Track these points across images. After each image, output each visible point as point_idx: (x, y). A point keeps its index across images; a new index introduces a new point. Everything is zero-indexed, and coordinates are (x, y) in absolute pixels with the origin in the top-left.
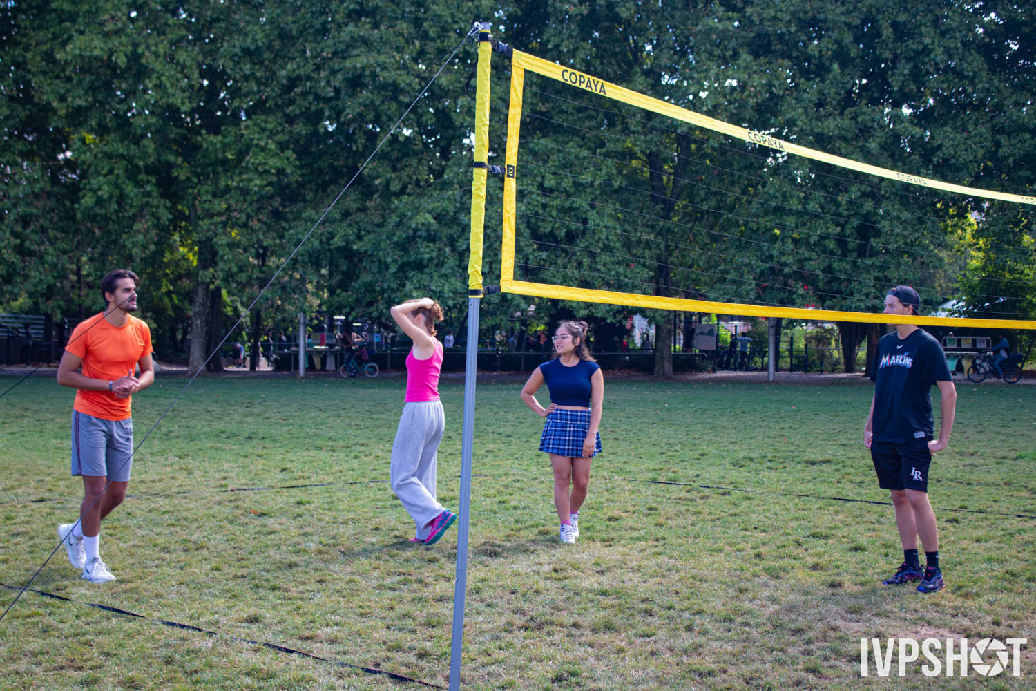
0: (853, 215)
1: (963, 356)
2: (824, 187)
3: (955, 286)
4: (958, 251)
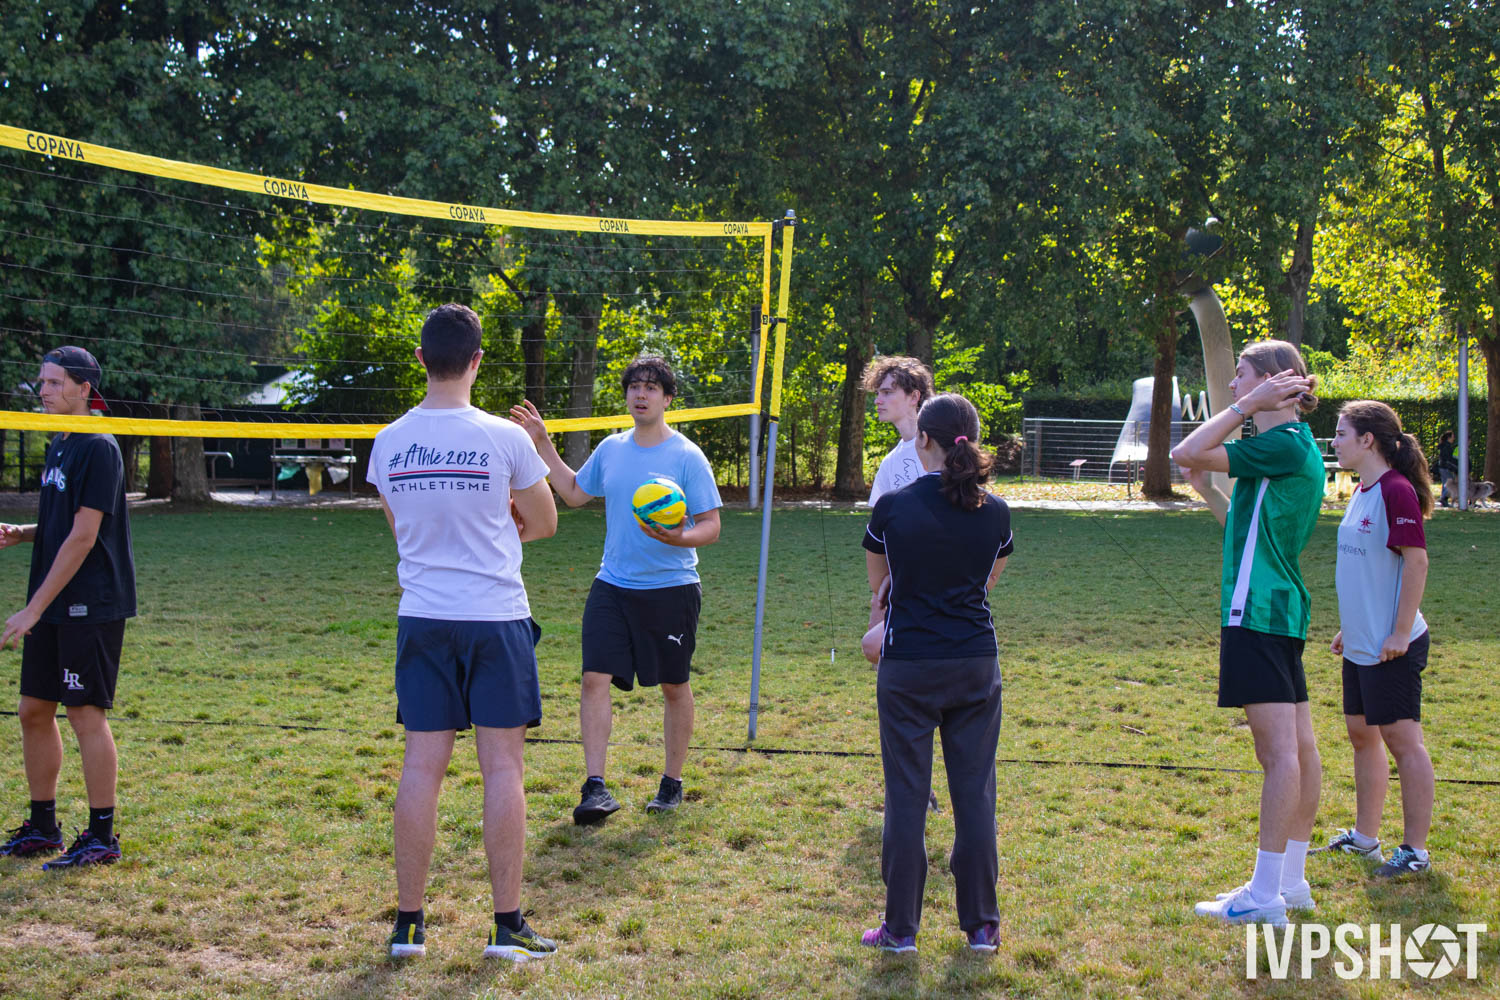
1: (308, 464)
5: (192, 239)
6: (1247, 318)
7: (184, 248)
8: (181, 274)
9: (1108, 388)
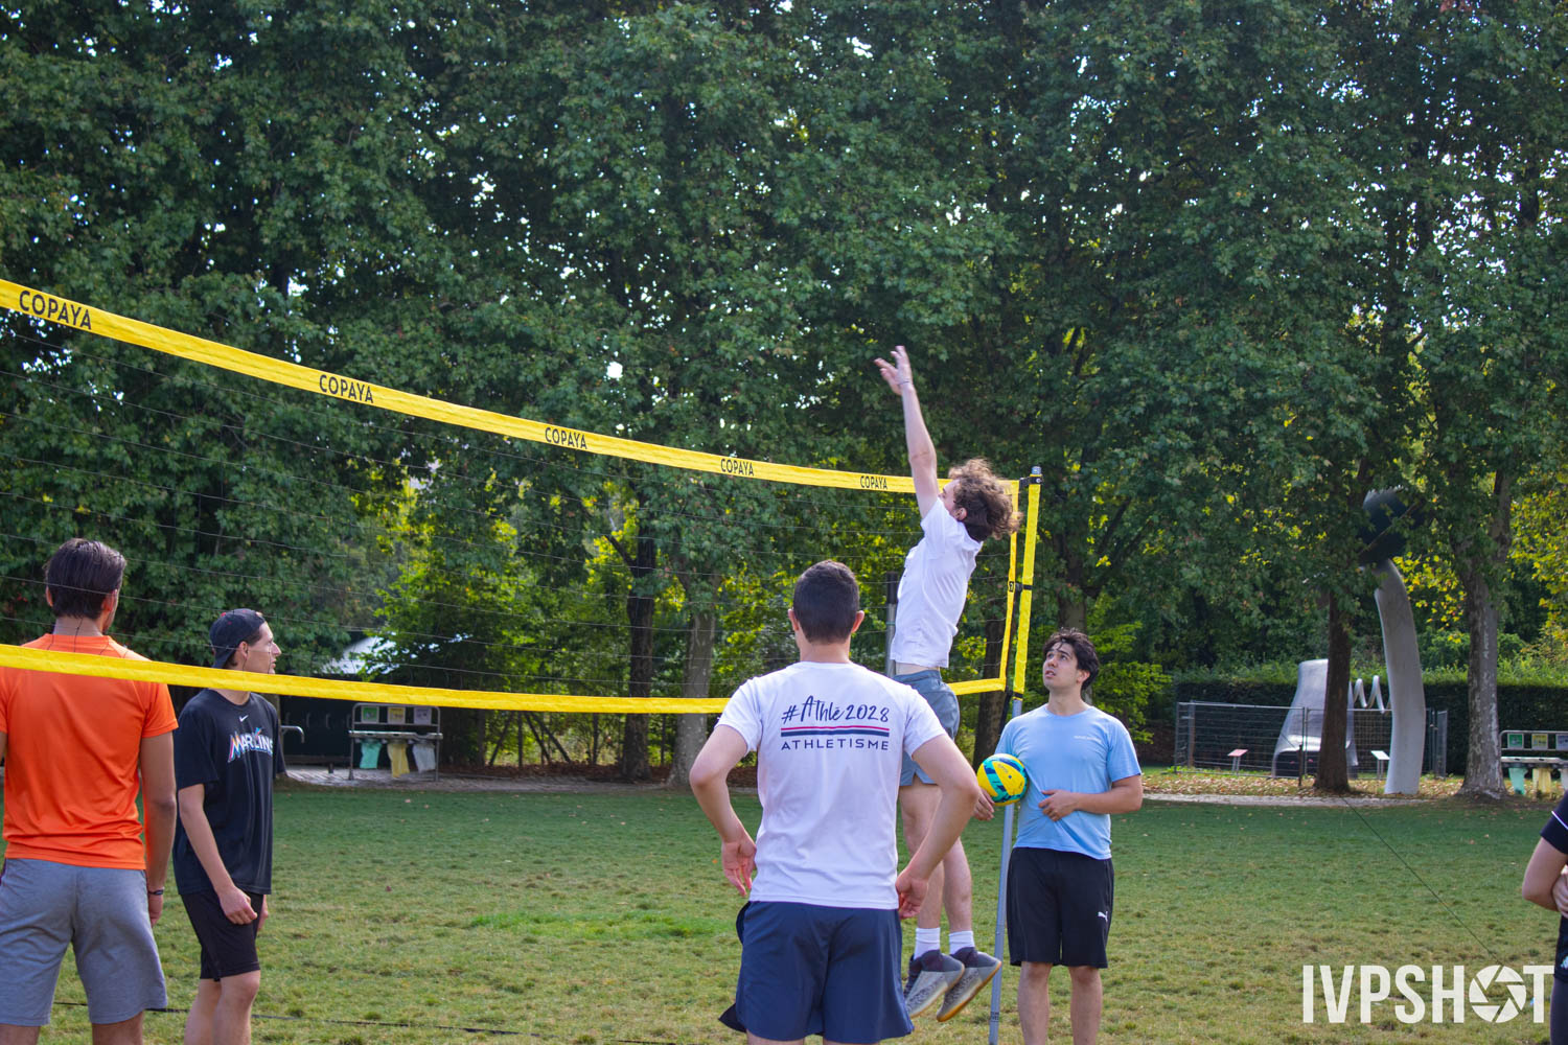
0: (191, 473)
1: (390, 740)
2: (138, 416)
3: (379, 612)
4: (383, 547)
5: (284, 487)
6: (1431, 594)
7: (275, 496)
8: (272, 526)
9: (1269, 671)
